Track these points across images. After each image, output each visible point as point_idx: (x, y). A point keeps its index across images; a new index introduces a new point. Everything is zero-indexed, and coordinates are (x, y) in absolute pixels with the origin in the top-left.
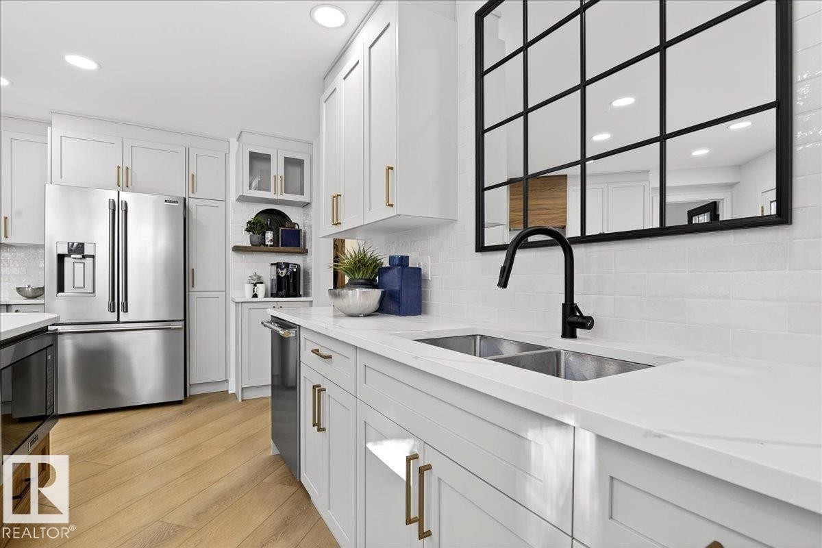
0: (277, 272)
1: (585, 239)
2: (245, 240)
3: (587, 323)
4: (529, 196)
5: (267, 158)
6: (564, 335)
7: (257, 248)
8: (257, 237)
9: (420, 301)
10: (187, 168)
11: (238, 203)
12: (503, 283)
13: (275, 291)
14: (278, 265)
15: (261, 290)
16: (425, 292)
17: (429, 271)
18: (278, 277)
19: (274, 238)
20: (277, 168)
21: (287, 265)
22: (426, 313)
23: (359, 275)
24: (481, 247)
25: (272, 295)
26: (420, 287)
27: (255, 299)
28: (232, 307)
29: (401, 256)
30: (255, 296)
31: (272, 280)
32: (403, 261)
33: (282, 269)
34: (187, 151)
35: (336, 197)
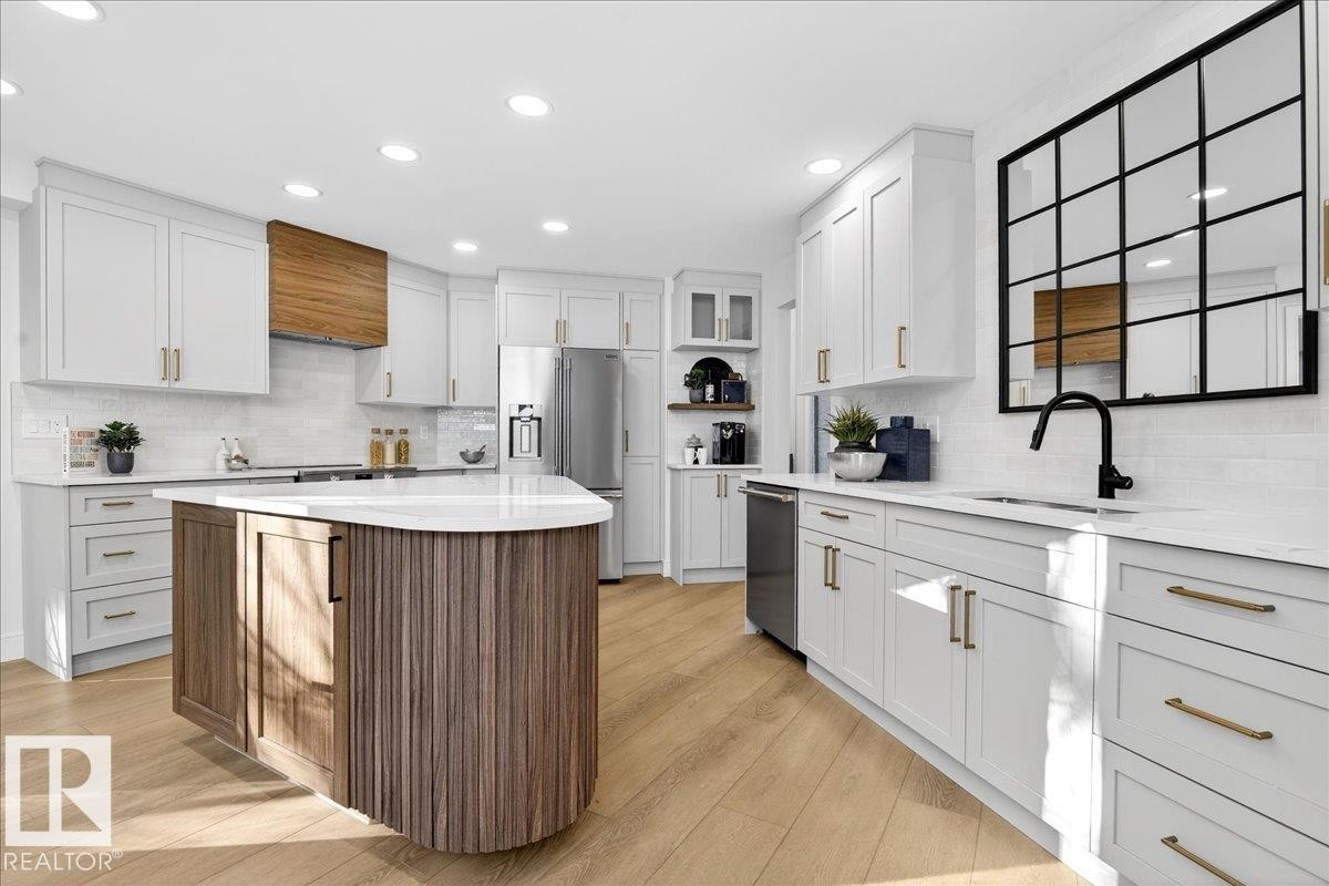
0: (722, 434)
1: (1124, 402)
2: (683, 395)
3: (1126, 483)
4: (1063, 316)
5: (711, 298)
6: (1101, 495)
7: (697, 405)
8: (697, 394)
9: (928, 466)
10: (621, 314)
11: (675, 354)
12: (1036, 444)
13: (718, 456)
14: (722, 426)
15: (703, 454)
16: (935, 456)
17: (937, 435)
18: (722, 439)
19: (715, 392)
20: (722, 310)
21: (733, 425)
22: (934, 480)
23: (853, 438)
24: (1005, 408)
25: (715, 462)
26: (928, 451)
27: (696, 466)
28: (668, 474)
29: (906, 418)
30: (696, 462)
31: (714, 443)
32: (908, 421)
33: (727, 430)
34: (621, 297)
35: (824, 352)
